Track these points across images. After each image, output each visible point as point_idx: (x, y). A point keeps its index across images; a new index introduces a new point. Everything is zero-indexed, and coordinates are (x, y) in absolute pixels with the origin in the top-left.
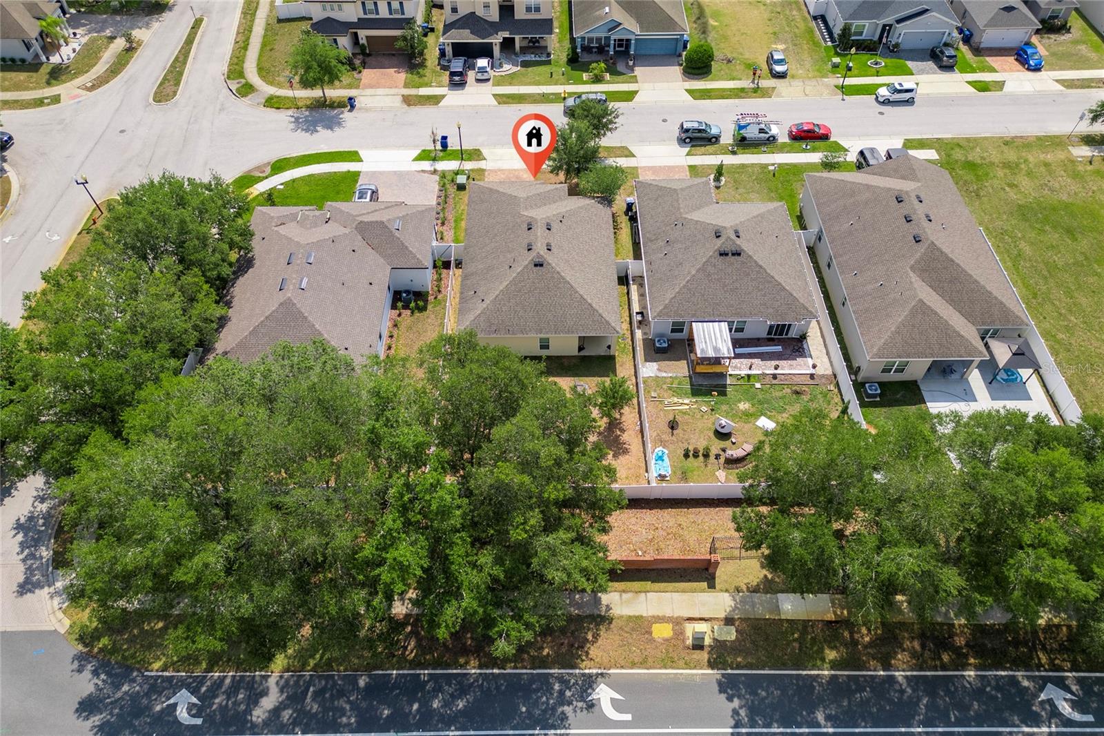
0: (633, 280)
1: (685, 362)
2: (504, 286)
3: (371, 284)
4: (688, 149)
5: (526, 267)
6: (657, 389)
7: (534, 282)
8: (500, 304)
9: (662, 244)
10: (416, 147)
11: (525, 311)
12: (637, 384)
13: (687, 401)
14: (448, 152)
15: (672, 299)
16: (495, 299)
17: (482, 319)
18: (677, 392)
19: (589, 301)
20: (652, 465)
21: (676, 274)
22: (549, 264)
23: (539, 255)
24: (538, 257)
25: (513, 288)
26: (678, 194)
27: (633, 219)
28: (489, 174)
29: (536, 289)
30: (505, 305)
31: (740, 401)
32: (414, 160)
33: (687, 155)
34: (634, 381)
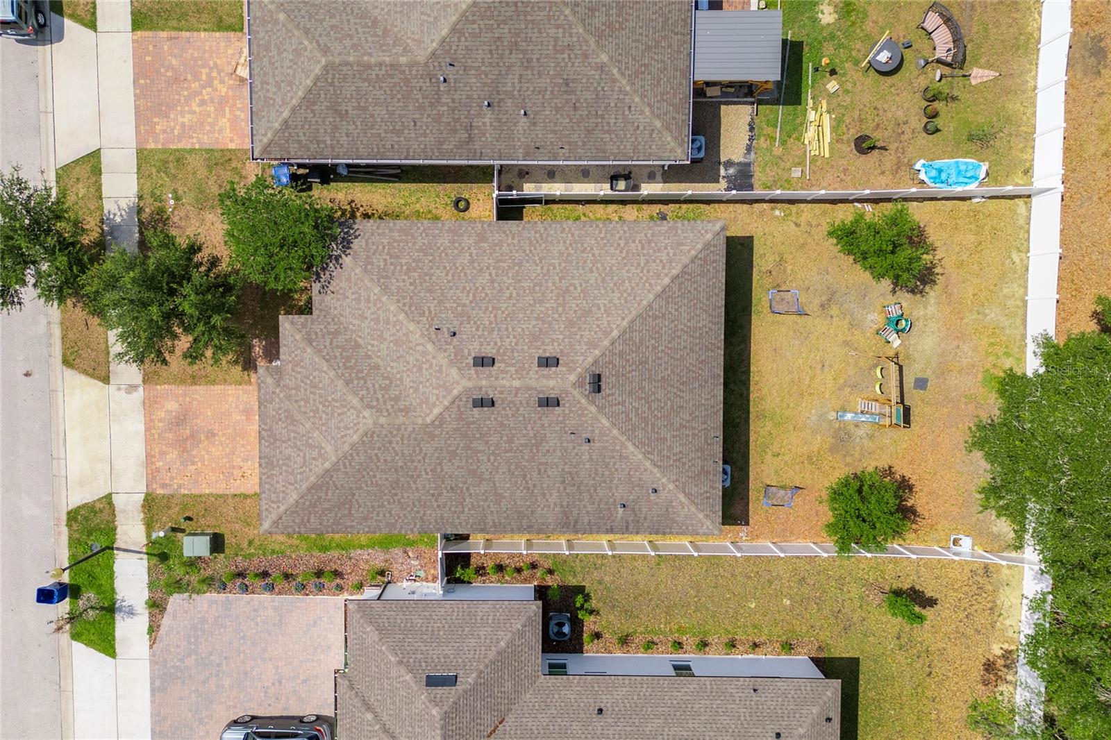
0: (510, 188)
1: (723, 107)
2: (636, 452)
3: (600, 711)
4: (68, 22)
5: (600, 409)
6: (782, 164)
7: (631, 393)
8: (668, 457)
9: (488, 116)
10: (59, 656)
11: (681, 407)
12: (772, 201)
13: (812, 115)
14: (79, 581)
15: (653, 112)
16: (659, 467)
17: (694, 490)
18: (795, 130)
19: (667, 281)
20: (949, 189)
21: (588, 95)
22: (596, 362)
23: (579, 384)
24: (581, 385)
25: (640, 433)
26: (346, 64)
27: (326, 174)
28: (164, 486)
29: (642, 388)
30: (670, 448)
31: (815, 20)
32: (112, 654)
33: (92, 25)
34: (765, 206)
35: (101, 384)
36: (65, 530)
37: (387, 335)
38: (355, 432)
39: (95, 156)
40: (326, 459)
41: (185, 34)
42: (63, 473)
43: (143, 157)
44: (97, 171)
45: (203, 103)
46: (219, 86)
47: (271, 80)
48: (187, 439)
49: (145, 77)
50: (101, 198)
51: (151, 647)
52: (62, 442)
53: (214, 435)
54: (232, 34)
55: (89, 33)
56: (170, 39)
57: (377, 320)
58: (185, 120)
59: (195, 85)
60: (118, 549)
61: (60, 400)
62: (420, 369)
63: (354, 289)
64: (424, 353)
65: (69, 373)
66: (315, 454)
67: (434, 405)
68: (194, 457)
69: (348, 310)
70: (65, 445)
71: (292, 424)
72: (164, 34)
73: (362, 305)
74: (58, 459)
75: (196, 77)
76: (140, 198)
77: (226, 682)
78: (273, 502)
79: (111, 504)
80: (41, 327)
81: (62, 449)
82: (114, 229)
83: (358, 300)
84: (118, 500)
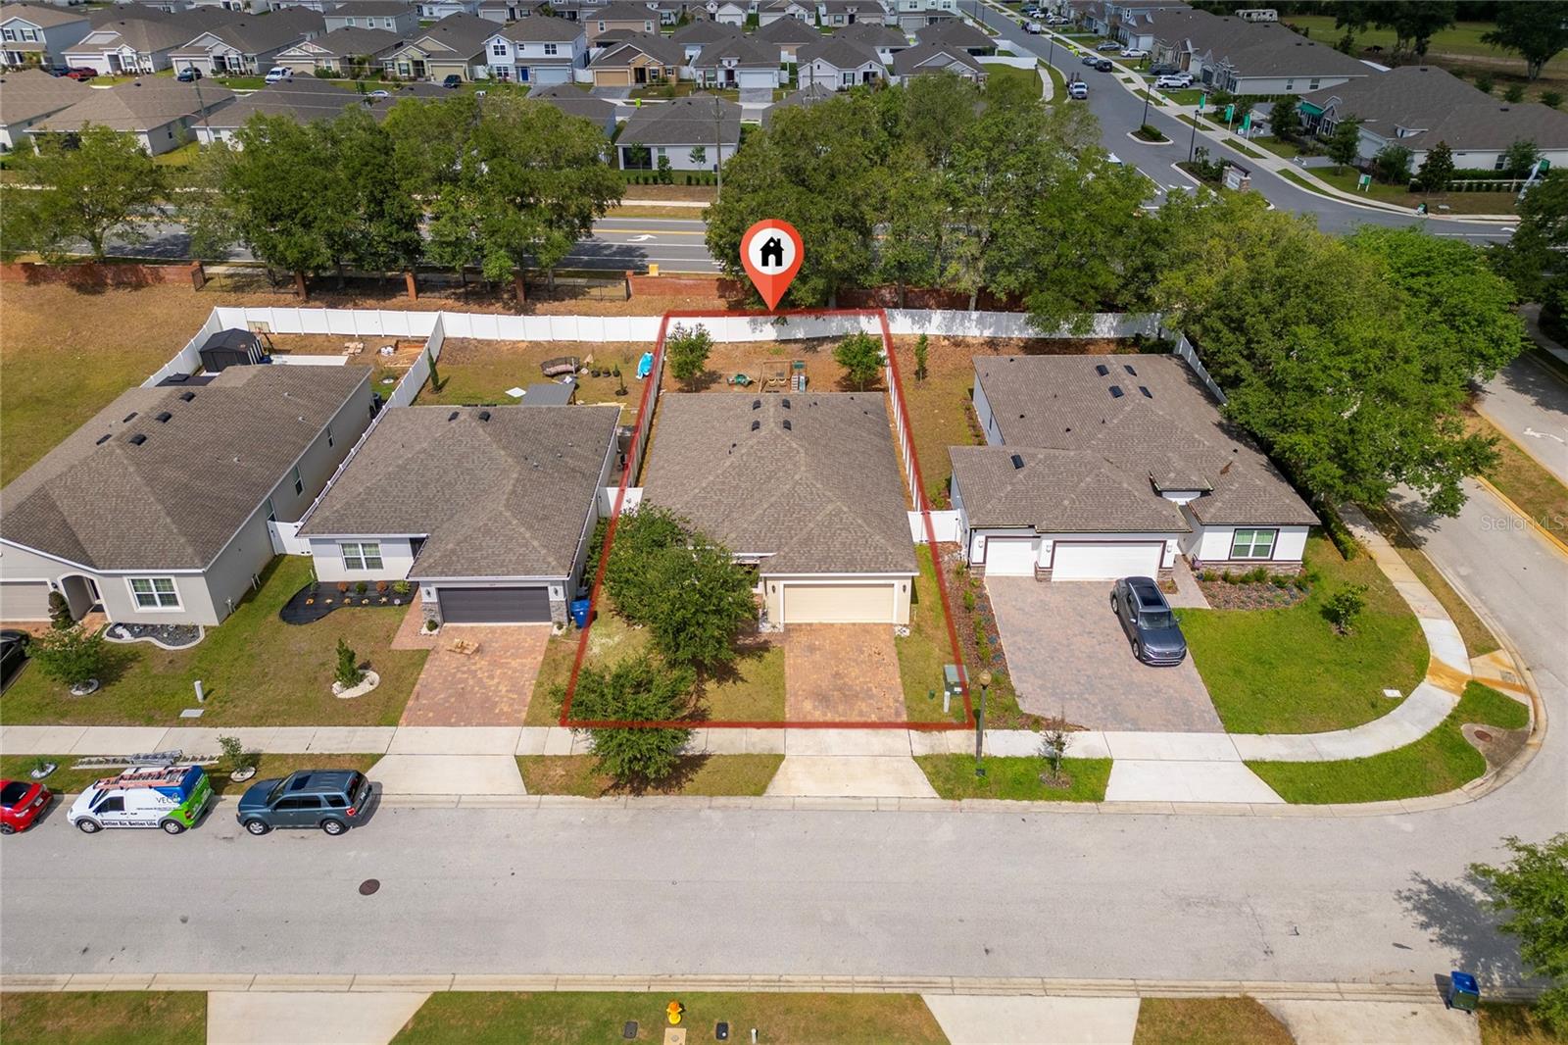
32: (1109, 761)
33: (377, 757)
35: (784, 763)
36: (966, 802)
37: (734, 483)
38: (814, 486)
39: (520, 760)
40: (841, 510)
41: (417, 688)
42: (896, 801)
44: (540, 759)
45: (490, 677)
46: (478, 666)
47: (502, 558)
48: (844, 694)
49: (451, 717)
50: (571, 757)
51: (1088, 730)
52: (856, 801)
53: (837, 674)
54: (429, 658)
55: (384, 759)
56: (417, 698)
57: (722, 491)
58: (504, 689)
59: (471, 682)
60: (979, 752)
61: (805, 800)
62: (763, 458)
63: (694, 510)
64: (749, 454)
65: (771, 791)
66: (836, 520)
67: (790, 447)
68: (862, 688)
69: (712, 515)
70: (860, 798)
71: (812, 540)
72: (410, 703)
73: (708, 503)
74: (877, 805)
75: (463, 681)
77: (1106, 671)
78: (887, 559)
79: (926, 758)
80: (717, 816)
81: (864, 800)
83: (704, 507)
84: (920, 751)
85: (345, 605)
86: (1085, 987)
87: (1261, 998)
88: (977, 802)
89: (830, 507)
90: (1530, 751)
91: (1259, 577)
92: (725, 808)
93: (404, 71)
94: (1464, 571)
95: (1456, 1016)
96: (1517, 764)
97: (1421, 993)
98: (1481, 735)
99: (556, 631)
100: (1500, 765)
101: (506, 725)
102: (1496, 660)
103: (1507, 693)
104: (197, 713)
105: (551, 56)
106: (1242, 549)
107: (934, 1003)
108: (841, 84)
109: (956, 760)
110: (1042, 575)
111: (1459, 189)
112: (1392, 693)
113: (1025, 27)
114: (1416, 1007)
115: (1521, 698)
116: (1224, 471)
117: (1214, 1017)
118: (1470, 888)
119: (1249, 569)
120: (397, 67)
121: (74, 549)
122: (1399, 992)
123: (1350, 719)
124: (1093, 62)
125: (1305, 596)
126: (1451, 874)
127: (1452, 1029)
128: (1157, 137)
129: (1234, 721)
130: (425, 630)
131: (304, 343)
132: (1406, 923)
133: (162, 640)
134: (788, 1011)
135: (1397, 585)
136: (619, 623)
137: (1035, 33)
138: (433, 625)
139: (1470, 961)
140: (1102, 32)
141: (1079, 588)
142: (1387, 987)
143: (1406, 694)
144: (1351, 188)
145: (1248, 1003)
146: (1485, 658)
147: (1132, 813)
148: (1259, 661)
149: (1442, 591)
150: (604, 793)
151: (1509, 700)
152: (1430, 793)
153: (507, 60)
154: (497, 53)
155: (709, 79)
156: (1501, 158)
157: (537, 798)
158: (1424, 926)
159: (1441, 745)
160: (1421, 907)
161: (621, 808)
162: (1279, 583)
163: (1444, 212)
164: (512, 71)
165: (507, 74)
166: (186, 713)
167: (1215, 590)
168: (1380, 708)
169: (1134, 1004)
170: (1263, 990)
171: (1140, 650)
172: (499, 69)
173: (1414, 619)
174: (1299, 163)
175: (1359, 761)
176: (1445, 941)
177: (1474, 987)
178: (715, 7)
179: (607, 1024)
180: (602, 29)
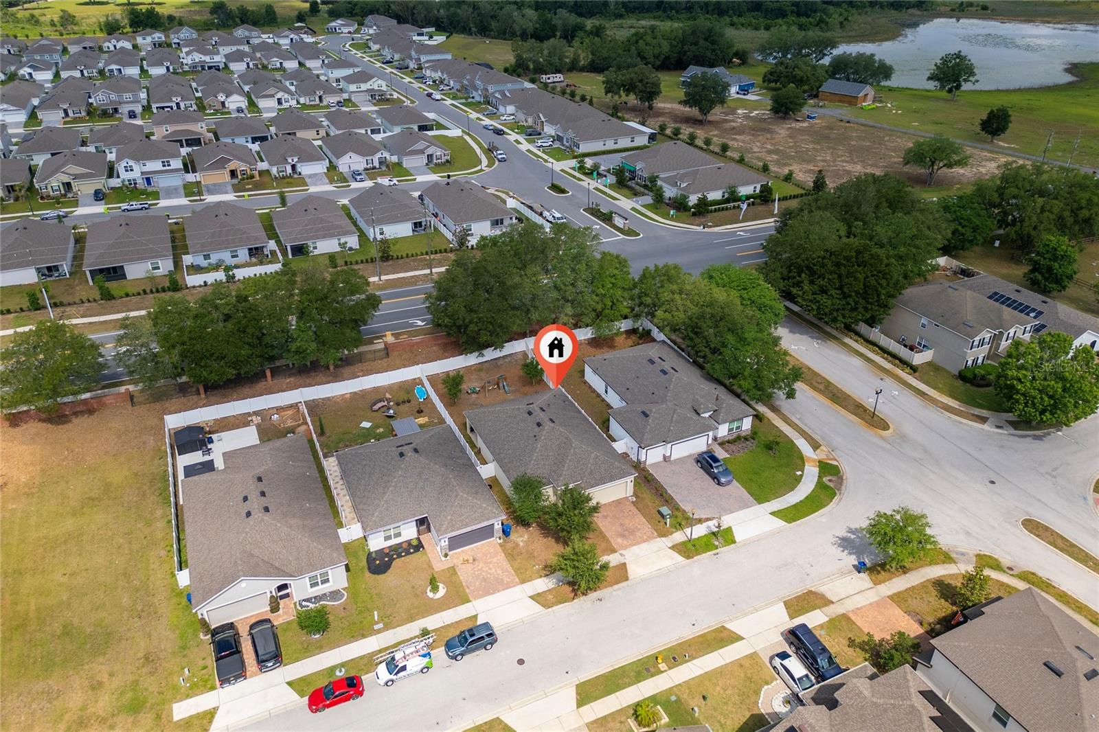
35: (627, 565)
36: (695, 558)
39: (532, 597)
40: (597, 456)
41: (464, 584)
42: (673, 566)
43: (523, 582)
44: (539, 595)
45: (490, 569)
46: (480, 566)
47: (474, 516)
49: (489, 591)
50: (549, 590)
54: (457, 569)
55: (479, 616)
56: (468, 588)
58: (500, 572)
59: (484, 574)
61: (643, 576)
68: (634, 527)
72: (467, 591)
74: (669, 569)
75: (479, 575)
76: (541, 577)
77: (710, 493)
78: (624, 472)
79: (673, 546)
80: (619, 592)
82: (559, 581)
84: (670, 545)
85: (395, 559)
86: (766, 605)
87: (813, 589)
88: (699, 557)
89: (593, 455)
90: (845, 481)
91: (739, 438)
92: (619, 589)
93: (57, 190)
94: (798, 416)
95: (862, 575)
96: (843, 488)
97: (851, 572)
98: (830, 481)
99: (499, 541)
100: (839, 489)
101: (514, 586)
102: (822, 450)
103: (830, 462)
104: (381, 626)
105: (167, 168)
106: (732, 429)
107: (727, 626)
108: (366, 166)
109: (683, 544)
110: (666, 459)
111: (711, 212)
112: (799, 473)
113: (429, 95)
114: (852, 576)
115: (835, 463)
116: (717, 399)
117: (805, 599)
118: (849, 535)
119: (735, 436)
120: (50, 189)
121: (280, 572)
122: (845, 574)
123: (792, 487)
124: (491, 128)
125: (756, 442)
126: (843, 533)
127: (862, 579)
128: (563, 191)
129: (760, 499)
130: (443, 559)
131: (224, 424)
132: (837, 552)
133: (329, 601)
134: (689, 646)
135: (781, 428)
136: (521, 529)
137: (438, 100)
138: (446, 555)
139: (858, 558)
140: (478, 98)
141: (681, 460)
142: (843, 574)
143: (803, 471)
144: (666, 216)
145: (810, 592)
146: (819, 450)
147: (747, 543)
148: (755, 473)
149: (795, 427)
150: (573, 599)
151: (832, 464)
152: (825, 506)
153: (136, 174)
154: (127, 171)
155: (281, 172)
156: (724, 193)
157: (550, 609)
158: (843, 551)
159: (821, 488)
160: (840, 546)
161: (582, 602)
162: (746, 439)
163: (710, 227)
164: (139, 181)
165: (135, 184)
166: (376, 627)
167: (727, 448)
168: (798, 480)
169: (782, 604)
170: (812, 587)
171: (718, 481)
172: (129, 180)
173: (792, 441)
174: (637, 202)
175: (801, 502)
176: (850, 554)
177: (865, 565)
178: (224, 97)
179: (639, 672)
180: (167, 131)
